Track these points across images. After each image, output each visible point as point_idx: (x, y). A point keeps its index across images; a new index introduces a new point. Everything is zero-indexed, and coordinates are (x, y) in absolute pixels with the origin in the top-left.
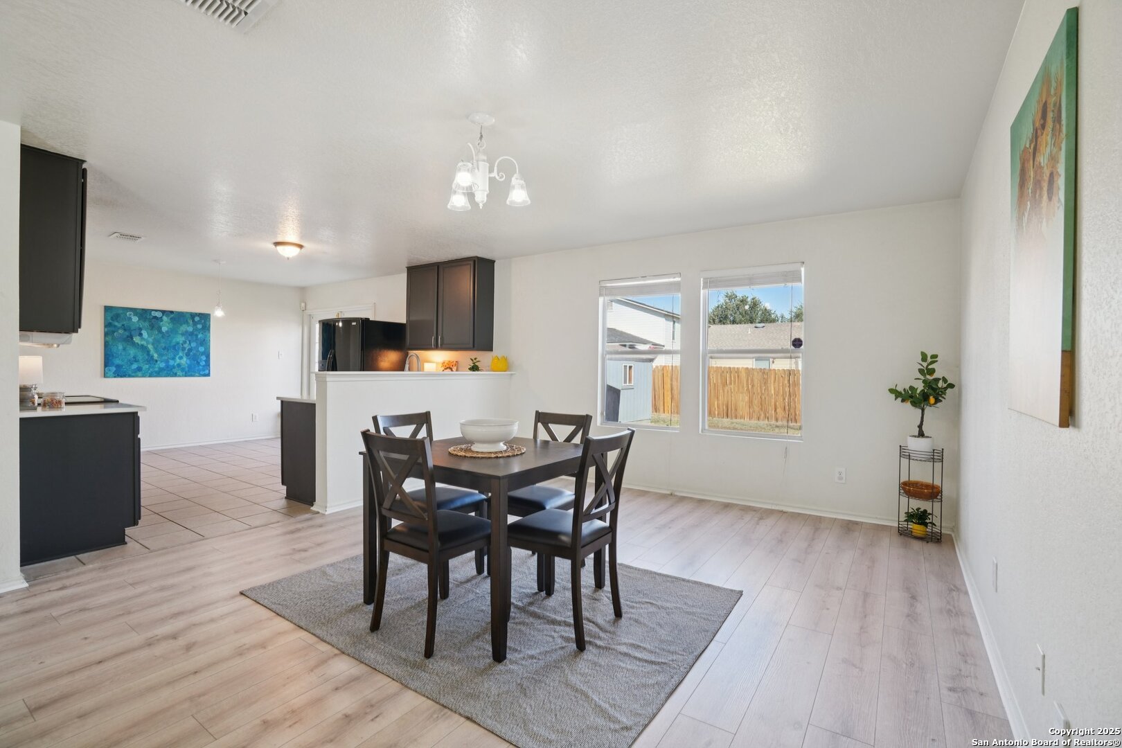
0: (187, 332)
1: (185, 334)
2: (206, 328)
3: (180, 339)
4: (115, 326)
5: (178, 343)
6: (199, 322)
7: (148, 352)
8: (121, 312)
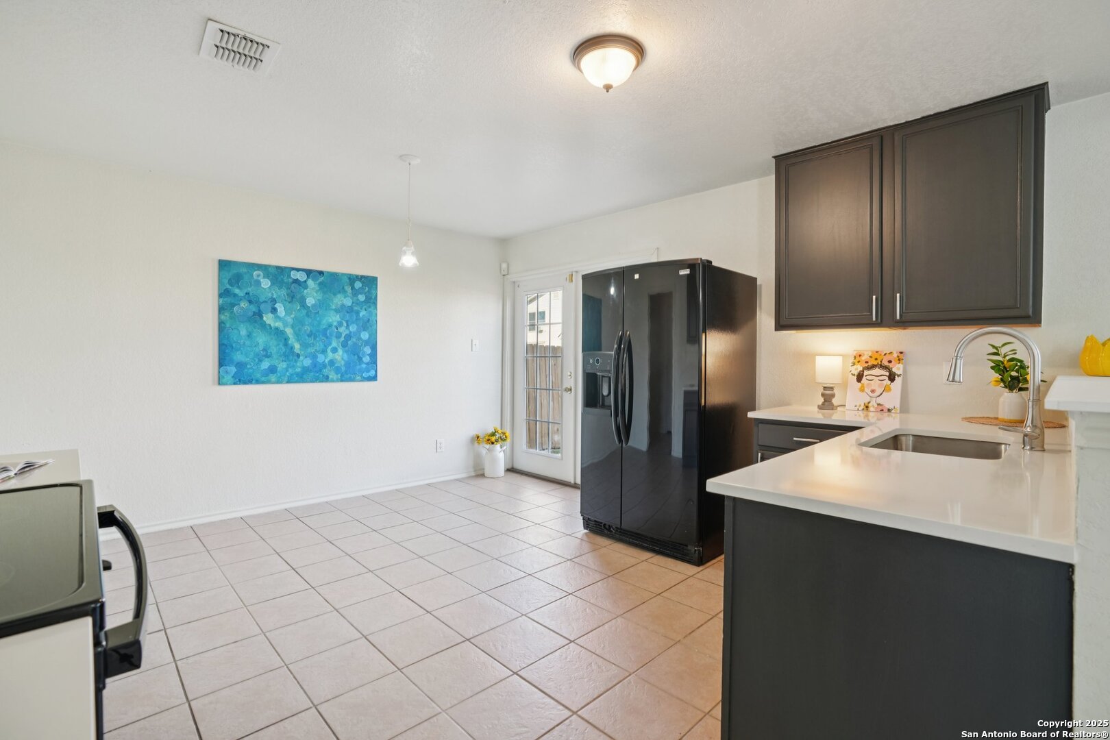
0: (343, 306)
1: (341, 309)
2: (372, 301)
3: (334, 318)
4: (235, 295)
5: (330, 325)
6: (360, 291)
7: (286, 339)
8: (244, 270)
